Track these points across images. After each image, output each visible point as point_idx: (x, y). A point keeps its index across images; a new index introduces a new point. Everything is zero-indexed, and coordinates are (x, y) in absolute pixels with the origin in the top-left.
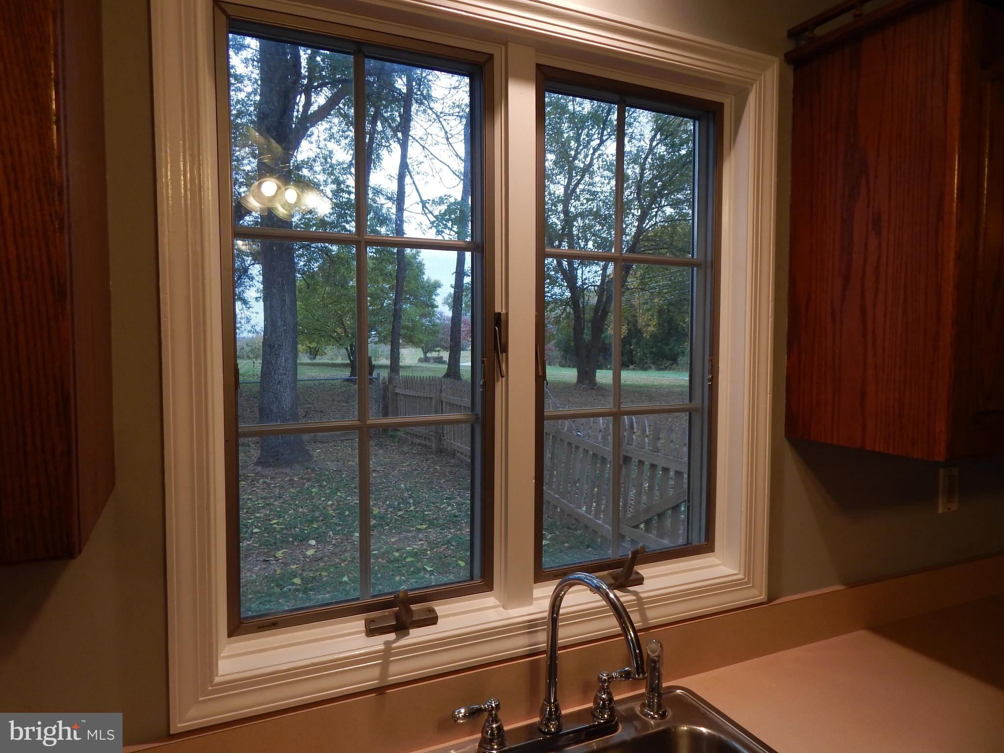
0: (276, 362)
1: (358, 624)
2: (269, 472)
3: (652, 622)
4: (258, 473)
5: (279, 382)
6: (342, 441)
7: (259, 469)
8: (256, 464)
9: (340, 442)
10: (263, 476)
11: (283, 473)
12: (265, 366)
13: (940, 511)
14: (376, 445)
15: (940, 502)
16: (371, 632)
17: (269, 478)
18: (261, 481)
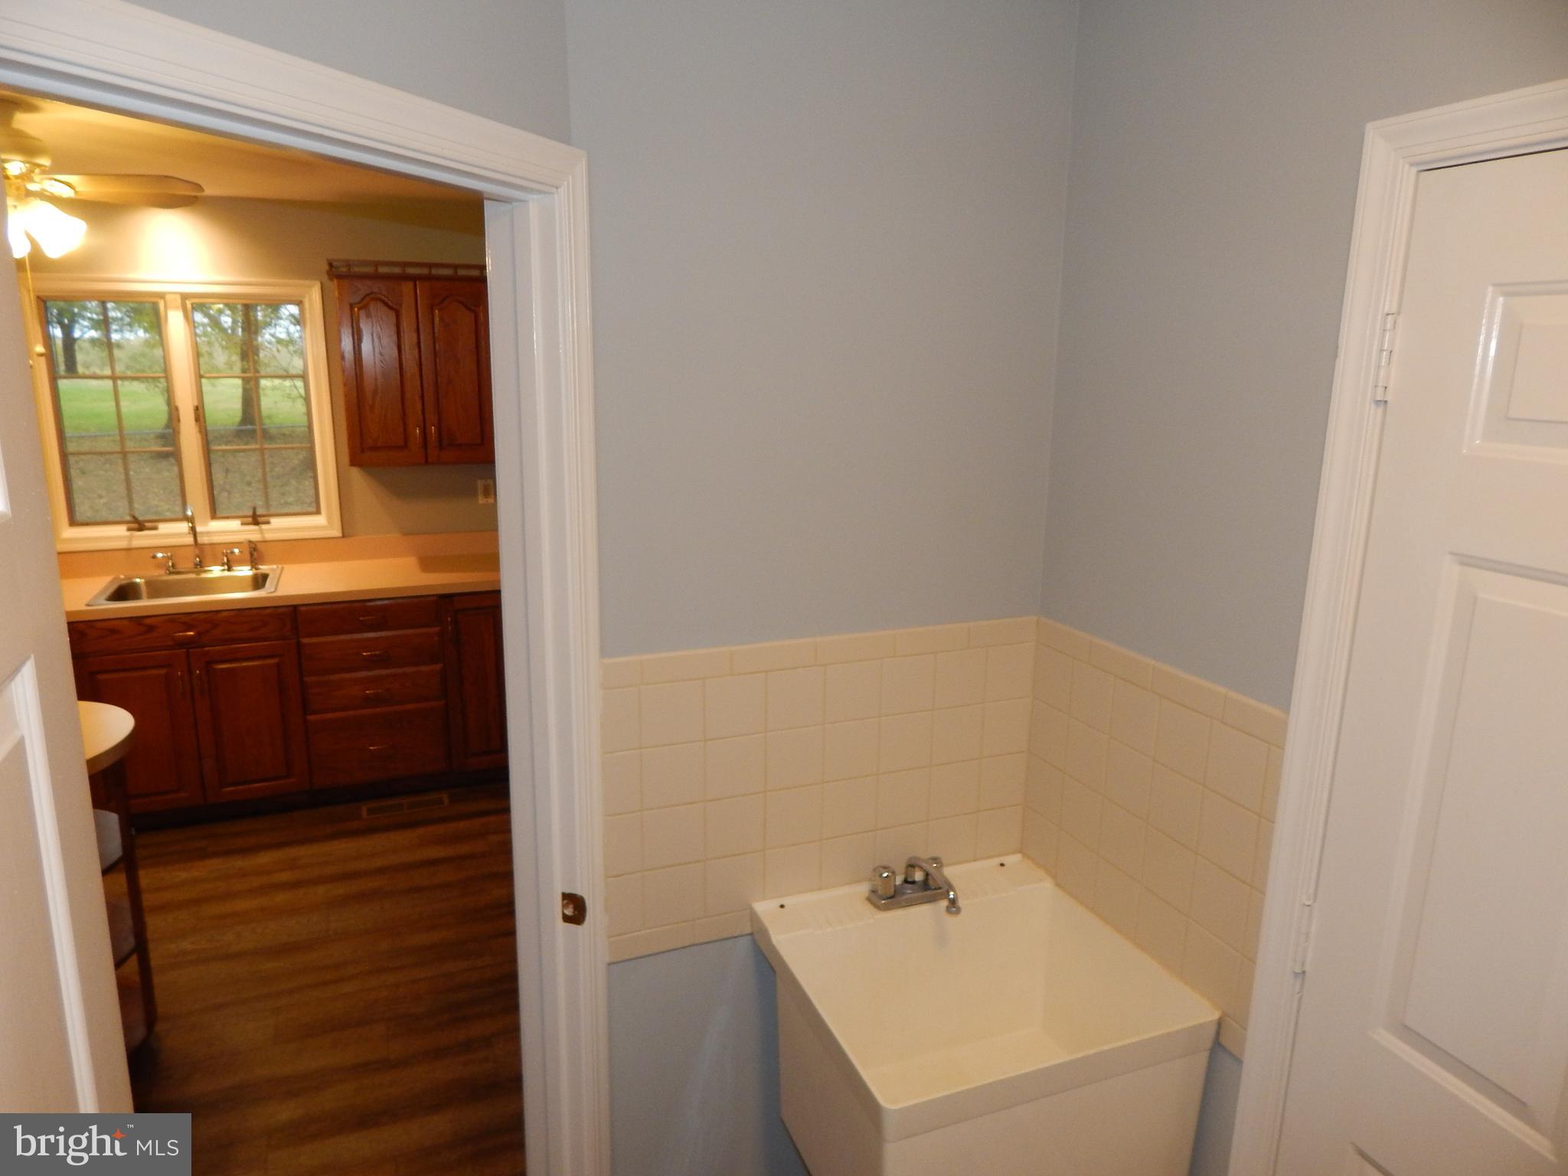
1: (124, 527)
3: (267, 539)
13: (480, 502)
15: (479, 498)
16: (129, 530)
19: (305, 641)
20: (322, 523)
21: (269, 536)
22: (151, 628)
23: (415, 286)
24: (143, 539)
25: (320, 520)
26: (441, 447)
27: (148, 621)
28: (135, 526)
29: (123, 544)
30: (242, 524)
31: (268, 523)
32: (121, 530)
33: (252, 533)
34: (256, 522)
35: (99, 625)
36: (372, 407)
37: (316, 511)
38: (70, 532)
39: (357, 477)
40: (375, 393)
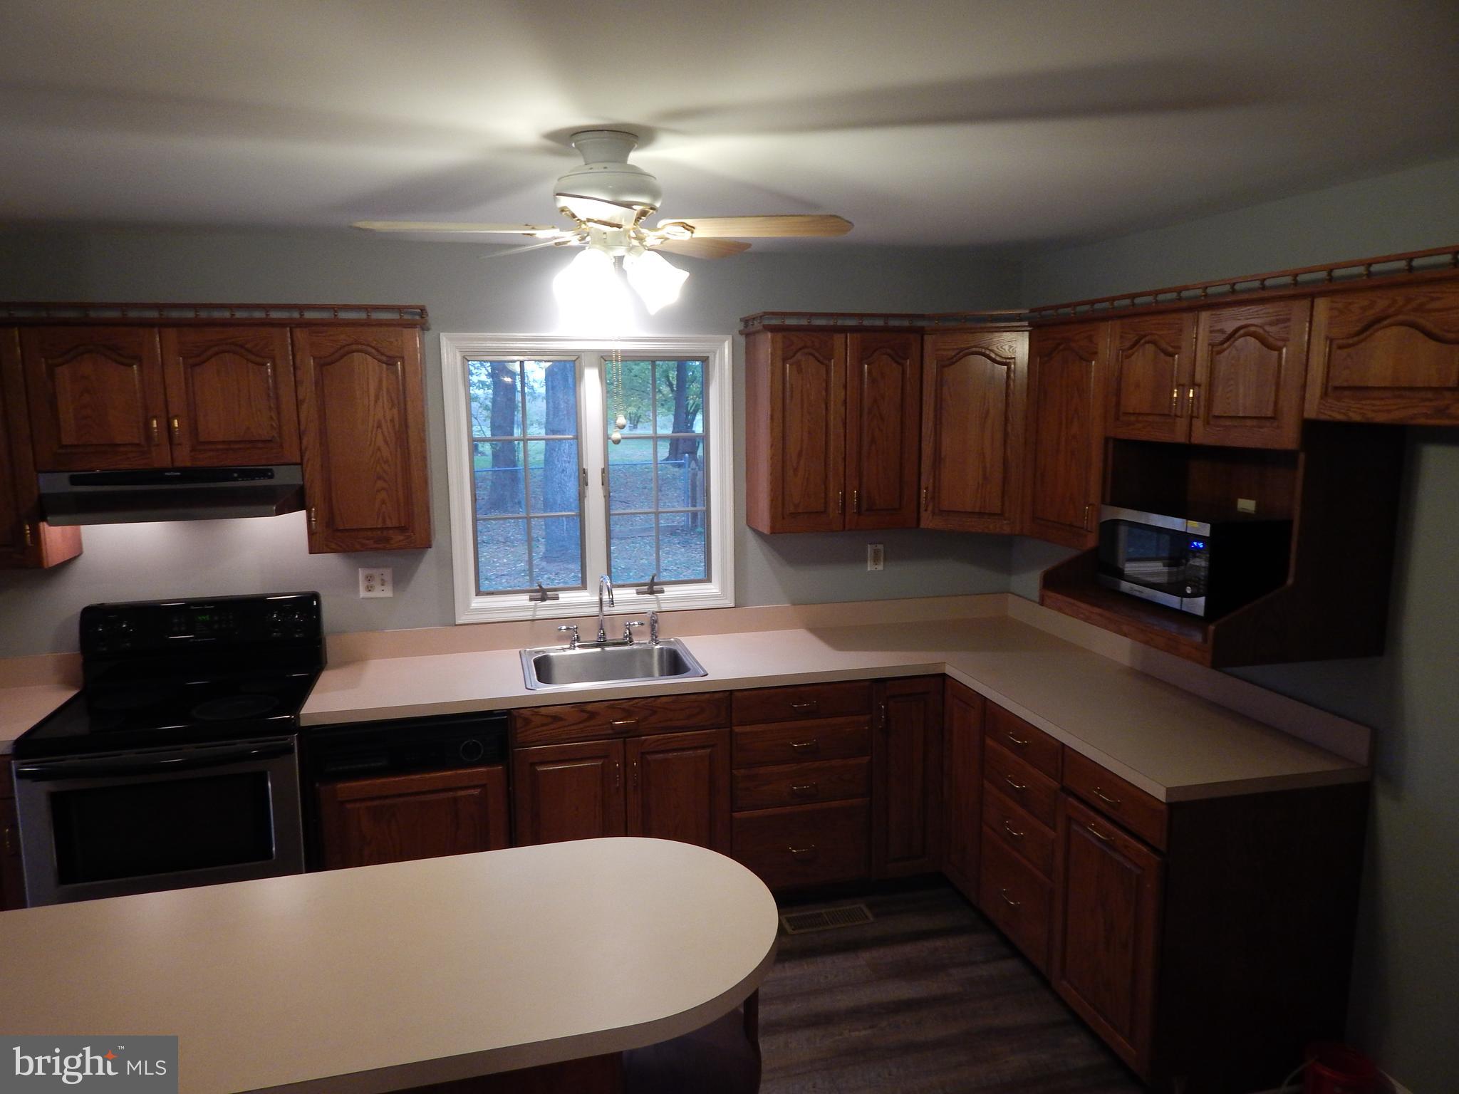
0: (559, 449)
1: (526, 597)
2: (553, 567)
3: (663, 609)
4: (543, 568)
5: (563, 470)
6: (642, 537)
7: (544, 564)
8: (541, 559)
9: (640, 538)
10: (548, 572)
11: (567, 569)
12: (548, 453)
13: (869, 569)
14: (679, 543)
15: (869, 565)
16: (531, 599)
17: (554, 573)
18: (546, 576)
19: (737, 729)
20: (715, 591)
21: (665, 607)
22: (592, 715)
23: (846, 338)
24: (546, 609)
25: (712, 588)
26: (859, 513)
27: (589, 707)
28: (538, 595)
29: (528, 615)
30: (638, 593)
31: (662, 592)
32: (523, 600)
33: (648, 604)
34: (652, 592)
35: (543, 711)
36: (796, 470)
37: (708, 579)
38: (478, 603)
39: (753, 543)
40: (800, 454)
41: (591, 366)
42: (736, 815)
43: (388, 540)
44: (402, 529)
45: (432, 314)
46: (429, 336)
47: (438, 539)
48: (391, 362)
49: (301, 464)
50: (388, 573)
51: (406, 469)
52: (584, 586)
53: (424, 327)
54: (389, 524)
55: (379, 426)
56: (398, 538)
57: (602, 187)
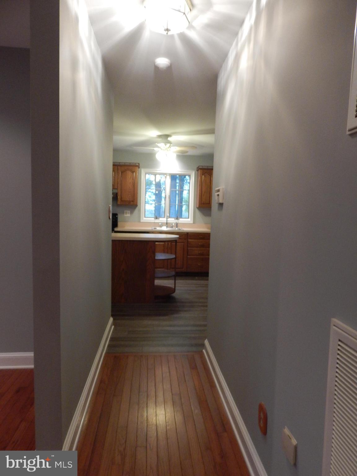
19: (189, 240)
21: (180, 222)
24: (157, 221)
25: (189, 220)
28: (156, 218)
29: (153, 221)
30: (174, 219)
31: (179, 219)
32: (153, 219)
33: (176, 221)
34: (177, 219)
36: (204, 195)
37: (188, 218)
38: (145, 219)
39: (197, 211)
40: (205, 193)
41: (168, 176)
42: (188, 256)
43: (130, 203)
44: (133, 201)
45: (141, 165)
46: (140, 169)
47: (139, 205)
48: (133, 172)
49: (117, 189)
50: (129, 212)
51: (134, 191)
52: (164, 217)
53: (139, 168)
54: (130, 200)
55: (130, 183)
56: (132, 203)
57: (164, 143)
